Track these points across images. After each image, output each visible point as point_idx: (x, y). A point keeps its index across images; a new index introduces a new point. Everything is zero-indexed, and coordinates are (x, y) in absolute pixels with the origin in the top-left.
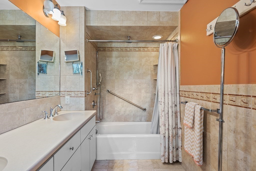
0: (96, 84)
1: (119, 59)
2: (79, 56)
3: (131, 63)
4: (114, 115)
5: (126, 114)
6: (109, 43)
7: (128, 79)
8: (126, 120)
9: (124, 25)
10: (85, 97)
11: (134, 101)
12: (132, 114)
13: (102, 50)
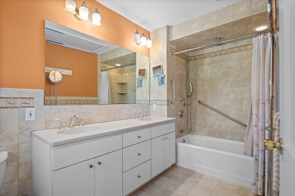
0: (186, 95)
1: (212, 65)
2: (162, 69)
3: (228, 68)
4: (206, 128)
5: (221, 129)
6: (201, 50)
7: (223, 88)
8: (221, 137)
9: (204, 30)
10: (167, 105)
11: (231, 115)
12: (230, 130)
13: (193, 58)
